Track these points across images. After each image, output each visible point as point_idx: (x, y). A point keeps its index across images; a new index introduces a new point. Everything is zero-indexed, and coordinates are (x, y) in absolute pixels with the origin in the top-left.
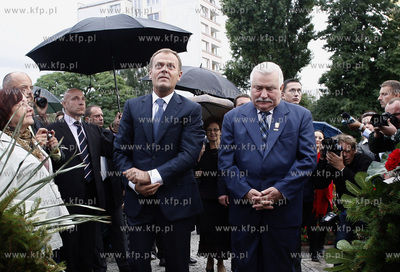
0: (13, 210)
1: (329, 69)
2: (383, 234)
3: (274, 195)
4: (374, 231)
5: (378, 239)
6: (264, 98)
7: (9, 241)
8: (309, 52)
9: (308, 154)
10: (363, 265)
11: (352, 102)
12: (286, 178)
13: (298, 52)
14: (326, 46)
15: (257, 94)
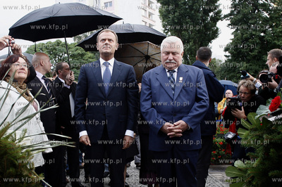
0: (8, 137)
1: (231, 41)
2: (267, 156)
3: (182, 126)
4: (261, 154)
5: (263, 160)
6: (170, 60)
7: (5, 159)
8: (217, 29)
9: (204, 98)
10: (253, 178)
11: (248, 65)
12: (190, 114)
13: (209, 29)
14: (229, 25)
15: (166, 57)
